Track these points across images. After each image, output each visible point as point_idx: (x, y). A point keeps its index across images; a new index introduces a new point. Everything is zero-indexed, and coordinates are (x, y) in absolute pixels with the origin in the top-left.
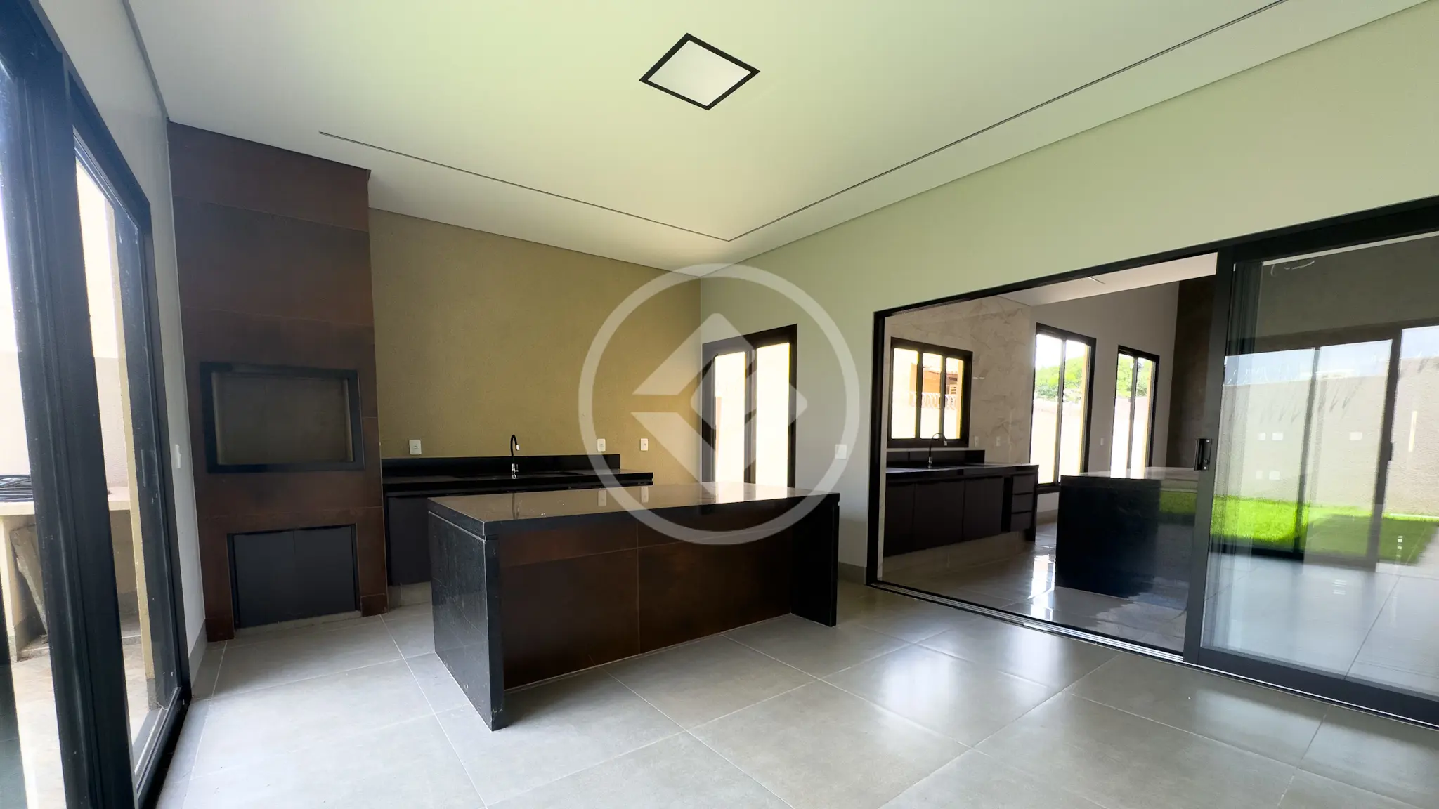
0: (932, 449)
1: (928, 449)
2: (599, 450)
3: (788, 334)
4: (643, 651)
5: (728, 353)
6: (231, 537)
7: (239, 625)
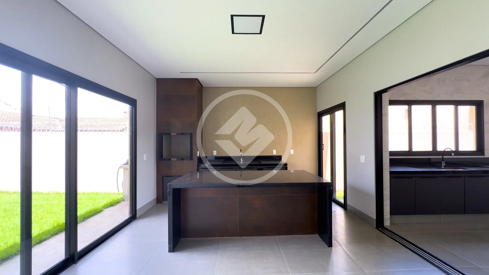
0: (444, 157)
1: (441, 157)
2: (273, 154)
3: (342, 106)
4: (240, 236)
5: (326, 115)
6: (163, 177)
7: (163, 200)
